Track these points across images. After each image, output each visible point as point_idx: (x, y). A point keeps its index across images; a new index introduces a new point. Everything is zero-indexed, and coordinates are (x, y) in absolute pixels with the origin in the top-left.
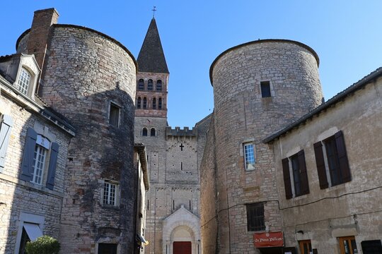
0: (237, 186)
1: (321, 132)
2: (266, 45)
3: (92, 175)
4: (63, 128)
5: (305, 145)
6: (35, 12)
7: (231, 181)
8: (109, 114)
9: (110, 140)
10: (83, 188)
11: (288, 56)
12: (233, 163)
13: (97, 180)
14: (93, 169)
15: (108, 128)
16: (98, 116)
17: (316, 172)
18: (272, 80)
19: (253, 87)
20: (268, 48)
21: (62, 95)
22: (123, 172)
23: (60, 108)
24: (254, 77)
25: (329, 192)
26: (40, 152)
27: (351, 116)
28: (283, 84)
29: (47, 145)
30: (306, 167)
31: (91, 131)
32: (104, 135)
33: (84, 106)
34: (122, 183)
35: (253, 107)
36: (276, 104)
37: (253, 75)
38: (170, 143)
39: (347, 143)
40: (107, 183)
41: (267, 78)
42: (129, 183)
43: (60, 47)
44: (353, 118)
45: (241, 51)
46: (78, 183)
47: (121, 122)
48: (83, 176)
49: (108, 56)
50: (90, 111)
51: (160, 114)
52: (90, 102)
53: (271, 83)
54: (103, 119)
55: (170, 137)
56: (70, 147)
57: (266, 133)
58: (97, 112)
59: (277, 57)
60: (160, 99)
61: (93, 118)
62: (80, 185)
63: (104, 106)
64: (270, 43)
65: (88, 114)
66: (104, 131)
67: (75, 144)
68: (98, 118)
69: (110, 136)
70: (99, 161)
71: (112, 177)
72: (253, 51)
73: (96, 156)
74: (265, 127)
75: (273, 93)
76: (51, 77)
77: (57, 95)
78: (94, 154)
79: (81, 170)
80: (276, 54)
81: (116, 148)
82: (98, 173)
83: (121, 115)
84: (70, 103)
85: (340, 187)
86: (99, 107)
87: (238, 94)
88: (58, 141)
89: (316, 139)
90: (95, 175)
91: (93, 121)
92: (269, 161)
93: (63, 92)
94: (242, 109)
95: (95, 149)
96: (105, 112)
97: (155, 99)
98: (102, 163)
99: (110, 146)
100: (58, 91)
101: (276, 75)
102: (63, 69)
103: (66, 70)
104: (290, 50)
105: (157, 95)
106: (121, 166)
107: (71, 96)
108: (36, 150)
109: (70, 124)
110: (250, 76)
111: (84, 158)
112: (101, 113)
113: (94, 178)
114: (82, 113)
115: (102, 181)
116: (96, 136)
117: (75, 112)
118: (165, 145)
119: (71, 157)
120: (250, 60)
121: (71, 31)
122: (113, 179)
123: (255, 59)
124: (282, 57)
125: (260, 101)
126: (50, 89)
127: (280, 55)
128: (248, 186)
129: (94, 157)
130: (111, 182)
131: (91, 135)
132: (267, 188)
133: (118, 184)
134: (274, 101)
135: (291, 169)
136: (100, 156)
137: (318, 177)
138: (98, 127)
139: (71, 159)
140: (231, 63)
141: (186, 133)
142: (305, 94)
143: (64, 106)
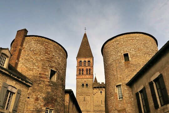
0: (114, 109)
1: (152, 76)
2: (126, 36)
3: (39, 105)
4: (24, 82)
5: (145, 84)
6: (17, 31)
7: (112, 106)
8: (50, 75)
9: (50, 87)
10: (33, 112)
11: (137, 40)
12: (112, 97)
13: (41, 108)
14: (40, 102)
15: (49, 82)
16: (44, 76)
17: (152, 99)
18: (129, 53)
19: (120, 57)
20: (127, 37)
21: (27, 67)
22: (56, 104)
23: (25, 73)
24: (120, 52)
25: (160, 110)
26: (11, 94)
27: (165, 65)
28: (135, 54)
29: (14, 91)
30: (147, 97)
31: (40, 83)
32: (47, 85)
33: (37, 72)
34: (55, 109)
35: (120, 67)
36: (132, 64)
37: (119, 51)
38: (95, 90)
39: (165, 80)
40: (47, 109)
41: (127, 51)
42: (60, 109)
43: (27, 45)
44: (166, 65)
45: (113, 40)
46: (31, 109)
47: (57, 79)
48: (34, 106)
49: (50, 48)
50: (40, 74)
51: (90, 77)
52: (40, 70)
53: (129, 54)
54: (47, 77)
55: (95, 87)
56: (29, 92)
57: (127, 80)
58: (43, 74)
59: (131, 41)
60: (90, 70)
61: (41, 77)
62: (32, 111)
63: (47, 71)
64: (128, 35)
65: (39, 75)
66: (47, 83)
67: (31, 90)
68: (44, 77)
69: (50, 85)
70: (43, 98)
71: (50, 106)
72: (119, 39)
73: (42, 96)
74: (127, 77)
75: (130, 59)
76: (22, 59)
77: (24, 67)
78: (40, 95)
79: (33, 103)
80: (131, 40)
81: (53, 91)
82: (42, 104)
83: (57, 75)
84: (30, 71)
85: (165, 106)
86: (45, 72)
87: (113, 61)
88: (21, 89)
89: (150, 80)
90: (41, 105)
91: (41, 79)
92: (130, 94)
93: (27, 65)
94: (115, 68)
95: (41, 92)
96: (48, 74)
97: (87, 70)
98: (45, 99)
99: (49, 90)
100: (25, 65)
101: (131, 50)
102: (28, 55)
103: (29, 55)
104: (138, 37)
105: (88, 68)
106: (56, 100)
107: (31, 67)
108: (8, 93)
109: (29, 80)
110: (118, 52)
111: (35, 97)
112: (45, 75)
113: (40, 107)
114: (36, 75)
115: (44, 108)
116: (42, 86)
117: (33, 75)
118: (93, 92)
119: (29, 96)
120: (118, 44)
121: (32, 38)
122: (51, 107)
123: (120, 43)
124: (134, 41)
125: (124, 64)
126: (21, 64)
127: (133, 40)
128: (120, 109)
129: (40, 96)
130: (49, 109)
131: (40, 85)
132: (130, 109)
133: (53, 110)
134: (131, 63)
135: (140, 98)
136: (44, 95)
137: (153, 101)
138: (44, 81)
139: (29, 98)
140: (109, 46)
141: (103, 85)
142: (148, 58)
143: (27, 72)
